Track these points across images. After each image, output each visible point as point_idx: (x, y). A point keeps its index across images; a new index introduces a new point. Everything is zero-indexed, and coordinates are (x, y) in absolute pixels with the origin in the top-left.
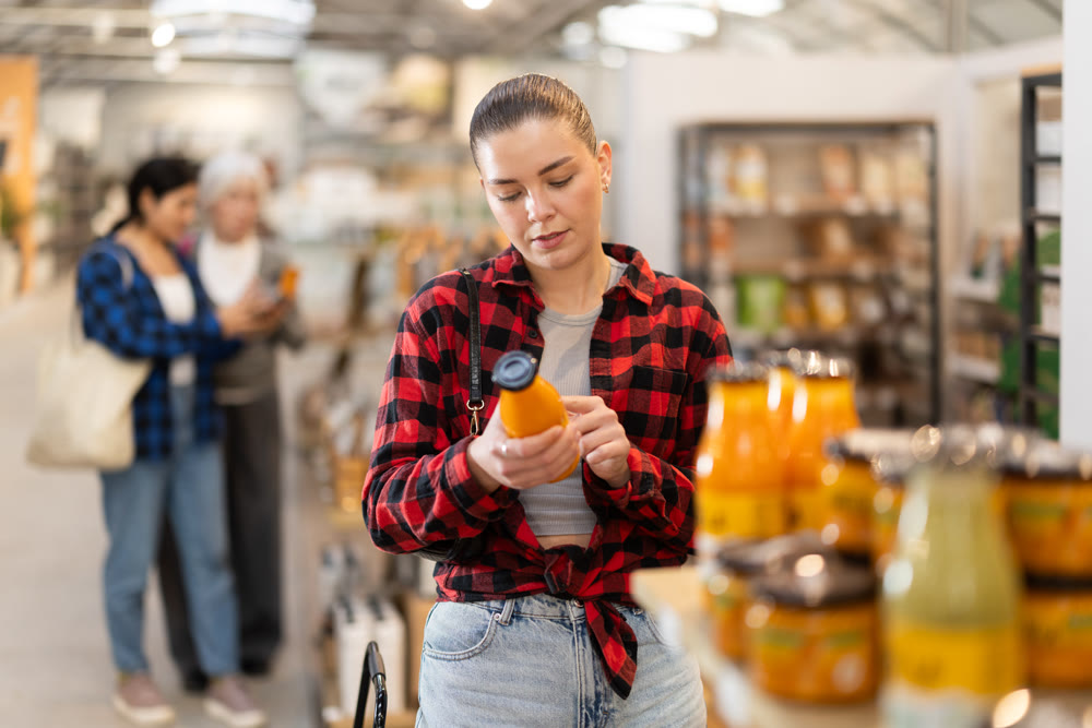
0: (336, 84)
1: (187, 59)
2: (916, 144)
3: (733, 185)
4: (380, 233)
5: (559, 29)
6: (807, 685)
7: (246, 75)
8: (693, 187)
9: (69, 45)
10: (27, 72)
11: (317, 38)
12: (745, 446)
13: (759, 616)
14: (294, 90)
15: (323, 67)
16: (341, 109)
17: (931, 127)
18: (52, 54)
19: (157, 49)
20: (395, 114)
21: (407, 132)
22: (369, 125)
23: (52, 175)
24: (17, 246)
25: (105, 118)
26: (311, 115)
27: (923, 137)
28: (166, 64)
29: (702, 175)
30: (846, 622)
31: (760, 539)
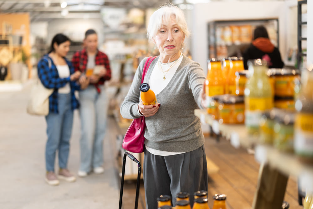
0: (112, 17)
1: (70, 12)
2: (273, 24)
3: (223, 37)
4: (127, 56)
6: (232, 121)
7: (87, 16)
8: (212, 39)
9: (38, 9)
10: (27, 17)
14: (101, 20)
16: (114, 24)
17: (277, 20)
18: (33, 12)
19: (62, 9)
20: (129, 25)
21: (133, 30)
22: (122, 28)
23: (35, 46)
24: (27, 66)
26: (106, 26)
27: (275, 22)
28: (65, 14)
29: (215, 35)
30: (239, 107)
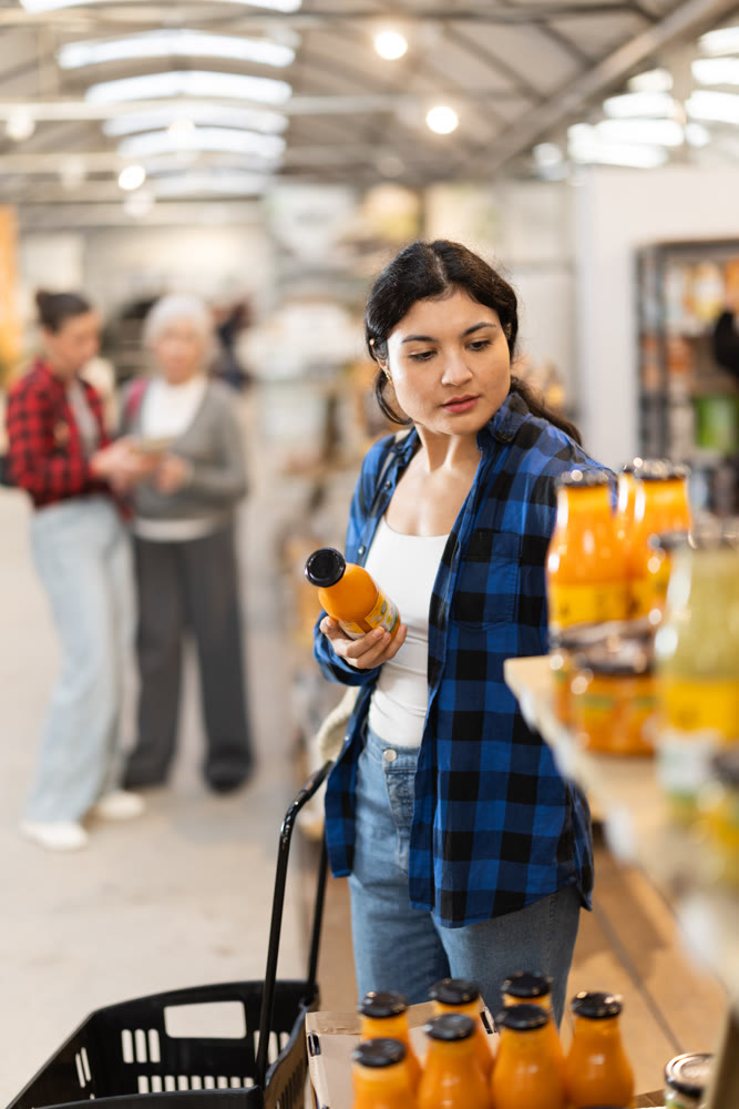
0: (309, 219)
1: (161, 200)
3: (690, 304)
5: (528, 151)
6: (620, 741)
7: (220, 213)
8: (651, 309)
11: (288, 172)
12: (589, 544)
13: (581, 684)
14: (264, 227)
15: (294, 201)
16: (313, 244)
18: (26, 203)
19: (127, 193)
20: (366, 247)
22: (342, 259)
25: (86, 263)
26: (283, 251)
28: (138, 207)
29: (660, 297)
31: (599, 622)
